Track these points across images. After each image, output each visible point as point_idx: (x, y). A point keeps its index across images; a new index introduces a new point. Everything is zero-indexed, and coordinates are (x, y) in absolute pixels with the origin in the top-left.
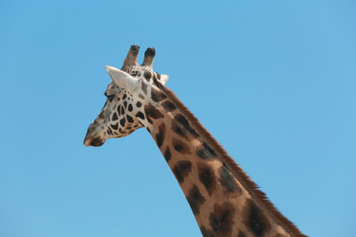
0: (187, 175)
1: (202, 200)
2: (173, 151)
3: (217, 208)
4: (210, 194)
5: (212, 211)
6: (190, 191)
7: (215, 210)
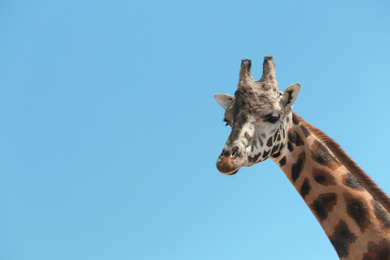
0: (331, 209)
1: (352, 238)
2: (313, 183)
3: (372, 247)
4: (363, 230)
5: (366, 251)
6: (336, 228)
7: (370, 250)
